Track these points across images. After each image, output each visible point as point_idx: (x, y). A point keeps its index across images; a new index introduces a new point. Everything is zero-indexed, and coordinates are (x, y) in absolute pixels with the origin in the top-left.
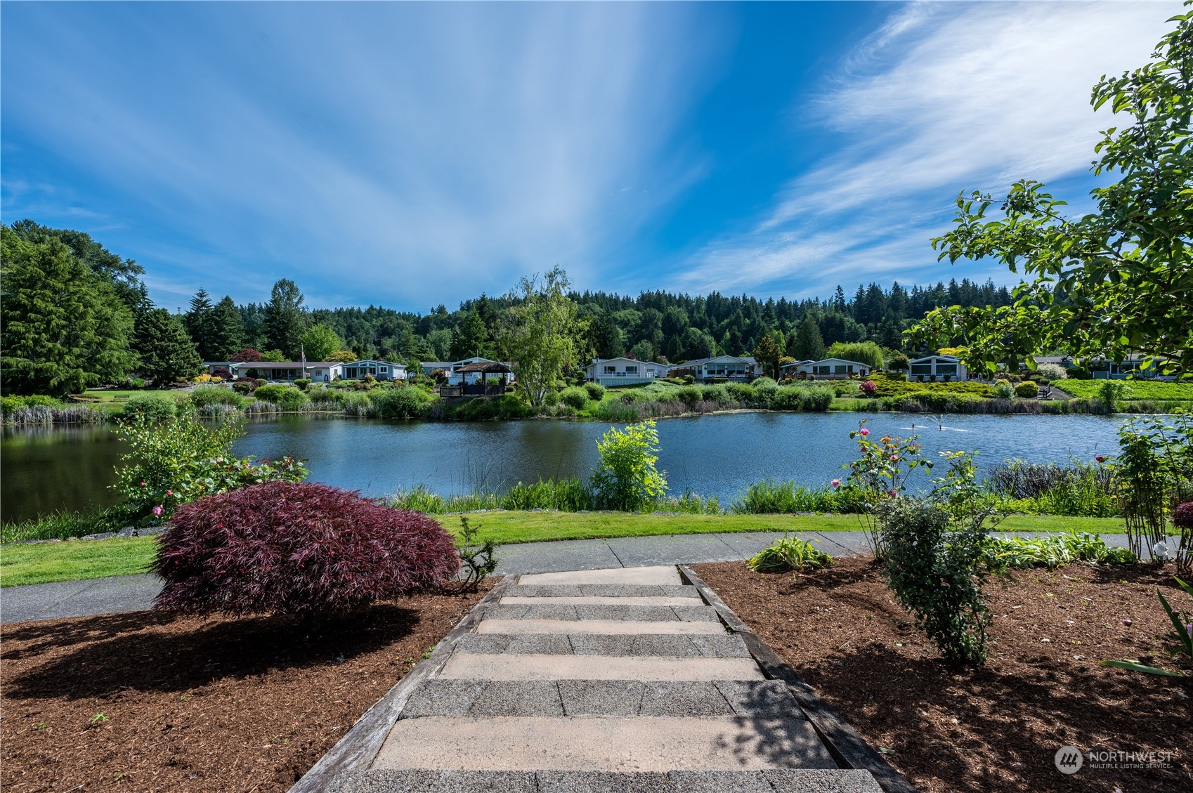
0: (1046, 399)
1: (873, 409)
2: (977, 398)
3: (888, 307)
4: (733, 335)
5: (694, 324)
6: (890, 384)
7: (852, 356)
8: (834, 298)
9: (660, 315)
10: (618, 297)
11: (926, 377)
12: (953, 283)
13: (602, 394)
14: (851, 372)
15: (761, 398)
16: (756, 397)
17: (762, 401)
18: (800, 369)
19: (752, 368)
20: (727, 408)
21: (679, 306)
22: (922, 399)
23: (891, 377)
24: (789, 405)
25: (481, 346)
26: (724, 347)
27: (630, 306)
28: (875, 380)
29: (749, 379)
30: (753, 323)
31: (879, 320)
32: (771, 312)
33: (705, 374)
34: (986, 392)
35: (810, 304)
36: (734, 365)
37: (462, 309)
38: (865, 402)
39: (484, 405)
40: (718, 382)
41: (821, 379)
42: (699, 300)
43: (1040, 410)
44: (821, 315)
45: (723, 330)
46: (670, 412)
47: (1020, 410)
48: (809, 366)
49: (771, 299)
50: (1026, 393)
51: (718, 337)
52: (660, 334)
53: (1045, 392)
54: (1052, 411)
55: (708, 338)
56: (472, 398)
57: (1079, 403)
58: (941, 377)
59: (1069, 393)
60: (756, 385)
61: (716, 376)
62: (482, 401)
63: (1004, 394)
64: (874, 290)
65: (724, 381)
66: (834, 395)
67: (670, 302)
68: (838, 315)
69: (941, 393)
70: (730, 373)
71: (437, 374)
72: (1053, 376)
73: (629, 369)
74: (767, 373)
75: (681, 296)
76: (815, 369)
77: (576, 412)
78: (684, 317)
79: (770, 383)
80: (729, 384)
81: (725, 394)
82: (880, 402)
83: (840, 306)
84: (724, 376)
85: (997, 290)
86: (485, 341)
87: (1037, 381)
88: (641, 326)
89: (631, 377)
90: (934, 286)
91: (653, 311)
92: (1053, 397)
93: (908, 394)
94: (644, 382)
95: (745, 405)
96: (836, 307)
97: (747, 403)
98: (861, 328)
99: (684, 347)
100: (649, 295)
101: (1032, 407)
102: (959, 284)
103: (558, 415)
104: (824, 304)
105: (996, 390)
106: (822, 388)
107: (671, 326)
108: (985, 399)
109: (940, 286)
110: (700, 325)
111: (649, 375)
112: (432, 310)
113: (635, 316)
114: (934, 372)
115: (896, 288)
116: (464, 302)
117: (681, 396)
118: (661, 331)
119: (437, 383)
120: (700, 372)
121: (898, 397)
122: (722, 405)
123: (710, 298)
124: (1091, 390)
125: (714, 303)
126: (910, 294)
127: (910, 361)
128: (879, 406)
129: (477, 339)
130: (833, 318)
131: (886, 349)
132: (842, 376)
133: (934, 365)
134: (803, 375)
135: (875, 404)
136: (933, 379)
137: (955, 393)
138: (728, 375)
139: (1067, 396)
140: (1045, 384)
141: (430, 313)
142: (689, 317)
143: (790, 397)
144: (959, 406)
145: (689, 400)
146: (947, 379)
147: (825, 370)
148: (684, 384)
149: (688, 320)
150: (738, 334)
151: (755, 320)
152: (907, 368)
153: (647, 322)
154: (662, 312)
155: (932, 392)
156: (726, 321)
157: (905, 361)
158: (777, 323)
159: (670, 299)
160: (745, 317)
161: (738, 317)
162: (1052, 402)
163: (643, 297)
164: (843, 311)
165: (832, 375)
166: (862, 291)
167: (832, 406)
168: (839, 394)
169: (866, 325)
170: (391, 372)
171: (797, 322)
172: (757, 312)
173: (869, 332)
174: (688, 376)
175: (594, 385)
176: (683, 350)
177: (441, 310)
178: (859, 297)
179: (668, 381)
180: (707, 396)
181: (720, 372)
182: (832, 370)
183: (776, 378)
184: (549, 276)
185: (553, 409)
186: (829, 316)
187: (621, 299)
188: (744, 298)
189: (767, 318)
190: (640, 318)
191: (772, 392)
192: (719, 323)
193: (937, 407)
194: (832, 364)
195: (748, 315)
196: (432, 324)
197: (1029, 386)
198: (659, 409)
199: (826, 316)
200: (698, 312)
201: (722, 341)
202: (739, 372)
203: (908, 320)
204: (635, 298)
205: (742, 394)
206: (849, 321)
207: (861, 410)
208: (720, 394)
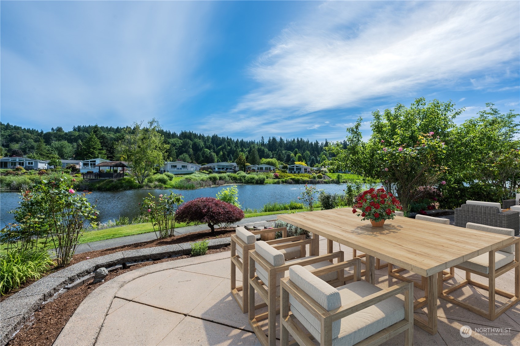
0: (324, 179)
1: (278, 183)
2: (308, 179)
3: (279, 146)
4: (224, 153)
5: (207, 148)
6: (283, 174)
7: (269, 163)
8: (261, 141)
9: (191, 142)
10: (170, 132)
11: (293, 172)
12: (298, 139)
13: (172, 177)
14: (270, 170)
15: (240, 180)
16: (238, 179)
17: (241, 180)
18: (252, 168)
19: (235, 167)
20: (228, 183)
21: (200, 139)
22: (293, 179)
23: (283, 172)
24: (250, 182)
25: (96, 152)
26: (221, 158)
27: (176, 137)
28: (278, 173)
29: (235, 172)
30: (231, 149)
31: (276, 151)
32: (238, 144)
33: (217, 170)
34: (310, 177)
35: (253, 143)
36: (228, 166)
37: (75, 130)
38: (276, 180)
39: (114, 183)
40: (223, 173)
41: (260, 172)
42: (208, 137)
43: (323, 182)
44: (256, 147)
45: (219, 150)
46: (207, 185)
47: (318, 183)
48: (256, 167)
49: (238, 139)
50: (320, 177)
51: (217, 154)
52: (191, 151)
53: (324, 177)
54: (326, 183)
55: (213, 154)
56: (106, 180)
57: (332, 180)
58: (297, 172)
59: (330, 177)
60: (238, 174)
61: (221, 170)
62: (112, 181)
63: (314, 178)
64: (274, 139)
65: (225, 173)
66: (266, 178)
67: (196, 137)
68: (262, 148)
69: (298, 177)
70: (227, 169)
71: (71, 167)
72: (326, 172)
73: (183, 167)
74: (241, 169)
75: (200, 135)
76: (258, 168)
77: (164, 186)
78: (202, 144)
79: (243, 173)
80: (228, 174)
81: (227, 177)
82: (280, 180)
83: (263, 144)
84: (224, 170)
85: (310, 143)
86: (99, 149)
87: (322, 173)
88: (182, 147)
89: (184, 170)
90: (292, 140)
91: (188, 140)
92: (326, 179)
93: (289, 178)
94: (190, 172)
95: (234, 182)
96: (261, 144)
97: (235, 181)
98: (270, 153)
99: (203, 157)
100: (186, 133)
101: (322, 181)
102: (300, 140)
103: (155, 187)
104: (257, 143)
105: (312, 176)
106: (262, 176)
107: (196, 148)
108: (310, 179)
109: (294, 140)
110: (209, 148)
111: (192, 169)
112: (52, 129)
113: (180, 142)
114: (295, 170)
115: (281, 139)
116: (76, 126)
117: (210, 178)
118: (191, 150)
119: (72, 172)
120: (214, 169)
121: (286, 179)
122: (227, 182)
123: (213, 136)
124: (334, 177)
125: (215, 139)
126: (285, 142)
127: (288, 166)
128: (280, 182)
129: (94, 148)
130: (261, 149)
131: (279, 161)
132: (267, 171)
133: (295, 168)
134: (254, 171)
135: (279, 181)
136: (295, 173)
137: (301, 177)
138: (226, 170)
139: (329, 178)
140: (324, 174)
141: (50, 131)
142: (204, 144)
143: (251, 179)
144: (303, 181)
145: (214, 180)
146: (299, 173)
147: (261, 169)
148: (208, 174)
149: (204, 145)
150: (226, 153)
151: (232, 147)
152: (288, 169)
153: (185, 145)
154: (192, 141)
155: (296, 177)
156: (220, 147)
157: (287, 166)
158: (240, 149)
159: (195, 136)
160: (228, 146)
161: (225, 146)
162: (326, 180)
163: (182, 134)
164: (264, 146)
165: (264, 171)
166: (270, 139)
167: (265, 182)
168: (267, 178)
169: (272, 152)
170: (37, 165)
171: (248, 149)
172: (232, 144)
173: (273, 155)
174: (210, 170)
175: (169, 174)
176: (202, 159)
177: (59, 129)
178: (269, 141)
179: (201, 172)
180: (221, 178)
181: (223, 169)
182: (264, 169)
183: (245, 171)
184: (150, 123)
185: (152, 185)
186: (259, 148)
187: (172, 133)
188: (227, 138)
189: (237, 147)
190: (182, 143)
191: (244, 177)
192: (217, 147)
193: (297, 182)
194: (264, 166)
195: (229, 145)
196: (52, 137)
197: (320, 175)
198: (203, 184)
199: (258, 148)
200: (208, 142)
201: (219, 156)
202: (230, 169)
203: (285, 151)
204: (178, 134)
205: (233, 178)
206: (266, 150)
207: (275, 183)
208: (225, 178)
